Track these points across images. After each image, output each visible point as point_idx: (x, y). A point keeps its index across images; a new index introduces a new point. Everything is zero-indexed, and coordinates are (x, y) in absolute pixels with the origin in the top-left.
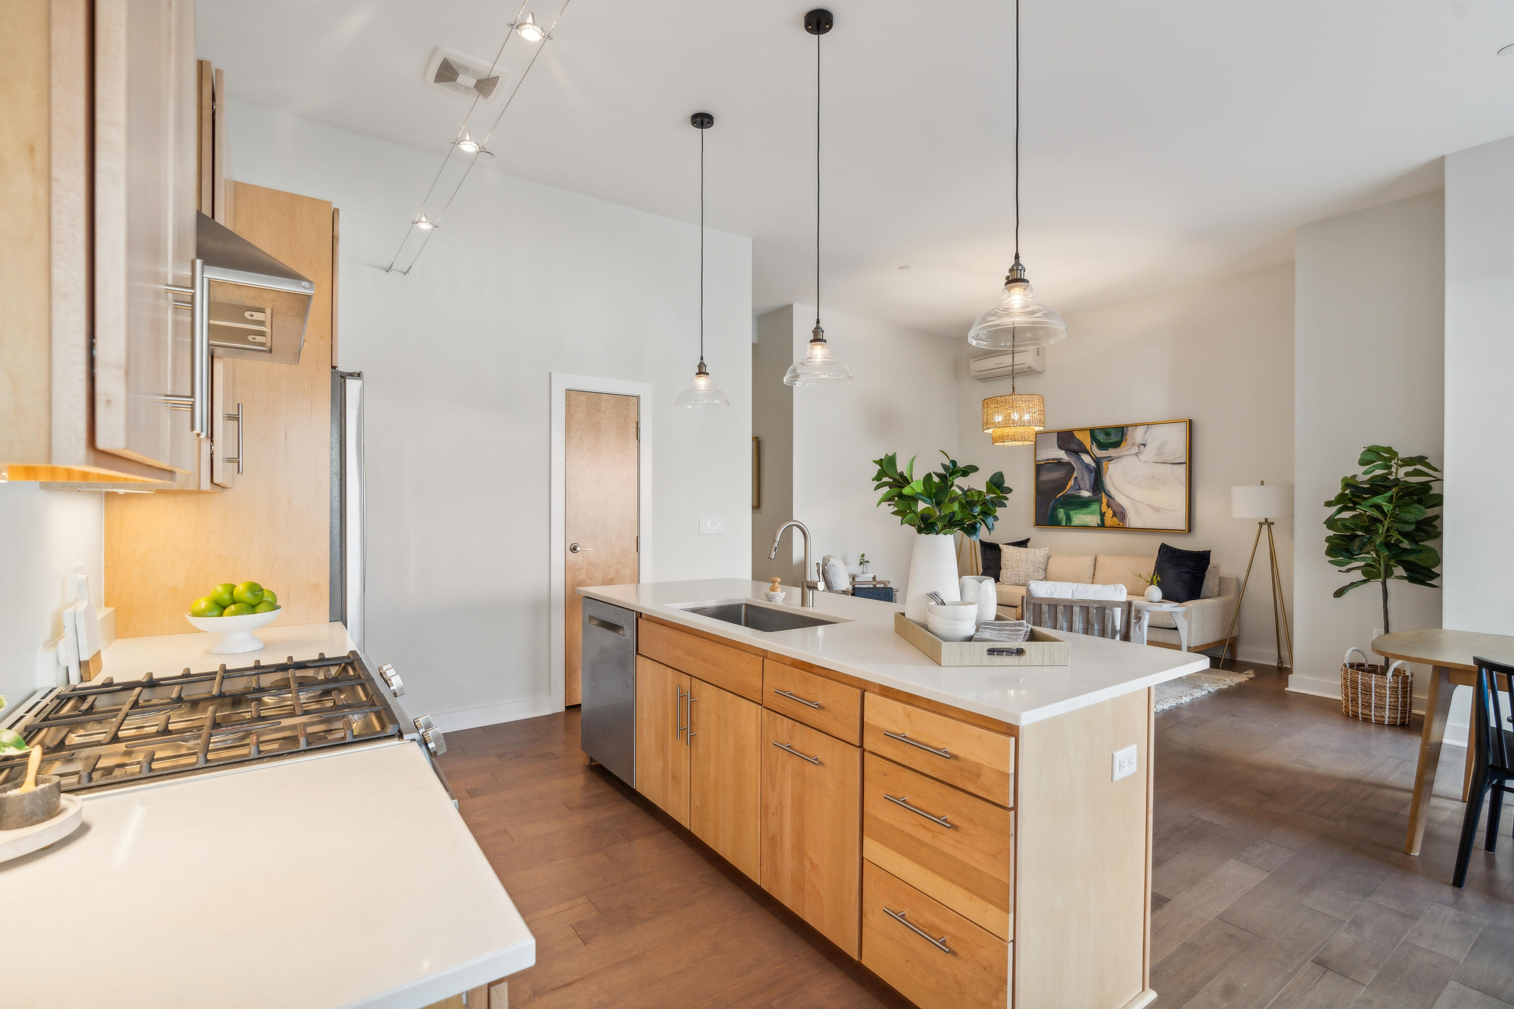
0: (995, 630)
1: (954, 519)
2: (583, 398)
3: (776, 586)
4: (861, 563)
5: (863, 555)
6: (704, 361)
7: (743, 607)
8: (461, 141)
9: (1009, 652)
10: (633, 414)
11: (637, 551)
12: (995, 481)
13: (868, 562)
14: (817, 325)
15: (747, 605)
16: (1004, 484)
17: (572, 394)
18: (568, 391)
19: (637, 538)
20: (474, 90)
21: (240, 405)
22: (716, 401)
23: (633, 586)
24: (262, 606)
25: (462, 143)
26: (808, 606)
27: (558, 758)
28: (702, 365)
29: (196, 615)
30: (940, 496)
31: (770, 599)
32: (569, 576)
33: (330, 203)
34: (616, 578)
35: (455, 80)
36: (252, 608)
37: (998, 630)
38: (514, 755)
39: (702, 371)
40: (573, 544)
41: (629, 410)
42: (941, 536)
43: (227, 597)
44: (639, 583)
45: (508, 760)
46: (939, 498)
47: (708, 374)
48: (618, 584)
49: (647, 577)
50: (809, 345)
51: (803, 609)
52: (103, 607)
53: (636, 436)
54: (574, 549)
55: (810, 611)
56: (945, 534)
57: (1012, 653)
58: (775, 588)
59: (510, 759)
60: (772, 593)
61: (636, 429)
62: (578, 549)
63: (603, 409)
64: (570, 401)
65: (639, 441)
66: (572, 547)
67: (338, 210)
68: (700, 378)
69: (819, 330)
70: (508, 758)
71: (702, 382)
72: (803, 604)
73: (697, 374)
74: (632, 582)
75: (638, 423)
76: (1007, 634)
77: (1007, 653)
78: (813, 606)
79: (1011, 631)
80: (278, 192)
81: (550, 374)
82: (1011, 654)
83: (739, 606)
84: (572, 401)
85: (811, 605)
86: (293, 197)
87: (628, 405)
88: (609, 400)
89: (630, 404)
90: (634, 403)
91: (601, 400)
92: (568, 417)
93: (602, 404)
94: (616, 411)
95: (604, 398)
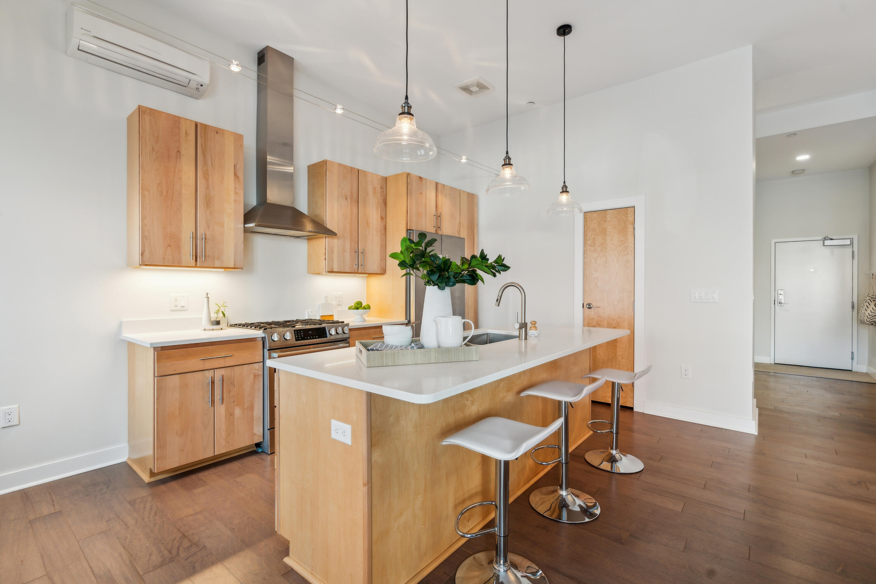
2: (595, 215)
10: (631, 219)
11: (633, 311)
17: (588, 214)
18: (585, 213)
19: (633, 302)
32: (586, 322)
34: (618, 327)
39: (565, 190)
40: (590, 303)
41: (627, 217)
53: (633, 234)
54: (589, 307)
61: (633, 229)
62: (591, 307)
63: (608, 219)
65: (635, 236)
66: (588, 305)
68: (563, 195)
71: (564, 197)
75: (634, 225)
84: (588, 218)
87: (627, 214)
88: (613, 213)
89: (629, 212)
90: (631, 211)
91: (607, 214)
92: (585, 228)
93: (608, 216)
94: (618, 219)
95: (609, 212)
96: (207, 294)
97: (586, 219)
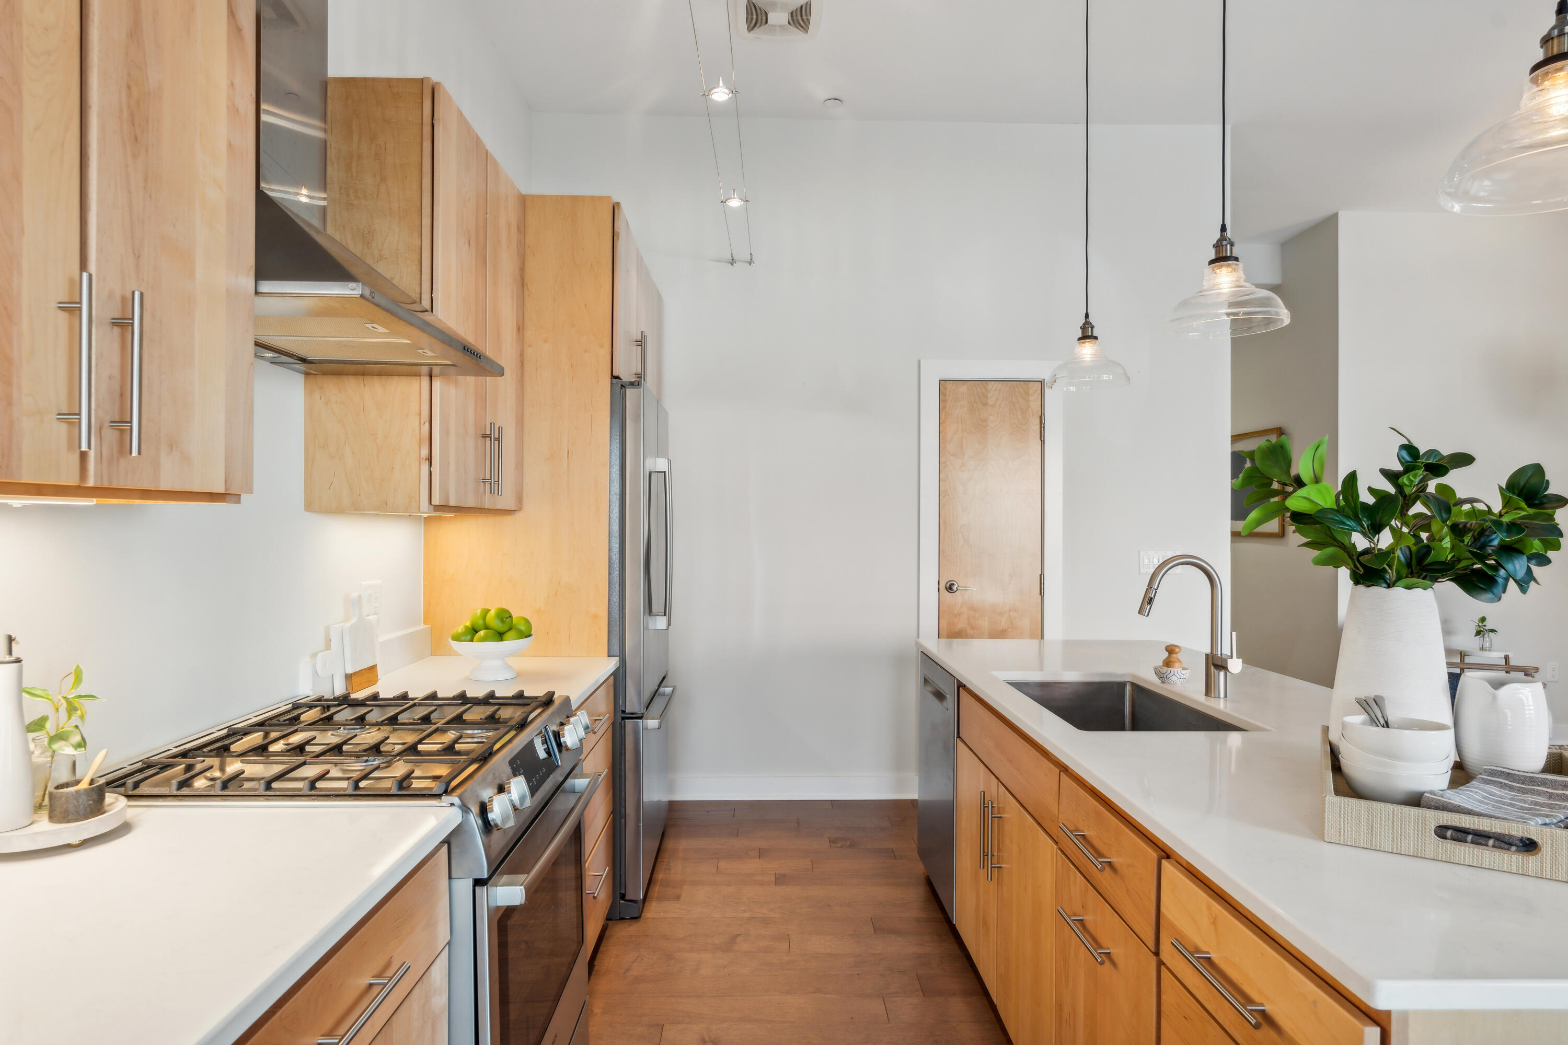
0: (1511, 788)
1: (1429, 560)
2: (963, 389)
3: (1173, 660)
4: (1478, 633)
5: (1483, 619)
6: (1092, 319)
7: (1128, 688)
8: (710, 91)
9: (1503, 842)
10: (1036, 405)
11: (1041, 594)
12: (1522, 483)
13: (1493, 631)
14: (1222, 235)
15: (1133, 684)
16: (1547, 488)
17: (949, 385)
18: (943, 382)
19: (1041, 575)
20: (790, 26)
21: (493, 424)
22: (1105, 377)
23: (1035, 642)
24: (511, 634)
25: (712, 92)
26: (1217, 696)
27: (896, 859)
28: (1087, 326)
29: (457, 638)
30: (1380, 515)
31: (1163, 677)
32: (944, 623)
33: (609, 198)
34: (1010, 630)
35: (765, 21)
36: (500, 636)
37: (1519, 790)
38: (848, 843)
39: (1087, 334)
40: (954, 581)
41: (1028, 401)
42: (1398, 592)
43: (481, 622)
44: (1043, 639)
45: (840, 847)
46: (1378, 519)
47: (1096, 338)
48: (1012, 638)
49: (1055, 630)
50: (1208, 270)
51: (1207, 703)
52: (422, 624)
53: (1039, 436)
54: (950, 588)
55: (1219, 707)
56: (1409, 587)
57: (1511, 844)
58: (1171, 662)
59: (842, 847)
60: (1165, 669)
61: (1039, 426)
62: (955, 588)
63: (991, 402)
64: (945, 395)
65: (1043, 442)
66: (948, 585)
67: (618, 204)
68: (1083, 345)
69: (1224, 243)
70: (839, 845)
71: (1087, 350)
72: (1208, 692)
73: (1080, 339)
74: (1032, 636)
75: (1041, 419)
76: (1532, 802)
77: (1497, 843)
78: (1226, 696)
79: (1550, 798)
80: (562, 197)
81: (919, 362)
82: (1506, 846)
83: (1121, 685)
84: (948, 394)
85: (1222, 695)
86: (575, 199)
87: (1028, 394)
88: (1000, 389)
89: (1031, 392)
90: (1036, 391)
91: (989, 390)
92: (943, 415)
93: (989, 395)
94: (1010, 403)
95: (993, 387)
96: (10, 640)
97: (945, 396)
